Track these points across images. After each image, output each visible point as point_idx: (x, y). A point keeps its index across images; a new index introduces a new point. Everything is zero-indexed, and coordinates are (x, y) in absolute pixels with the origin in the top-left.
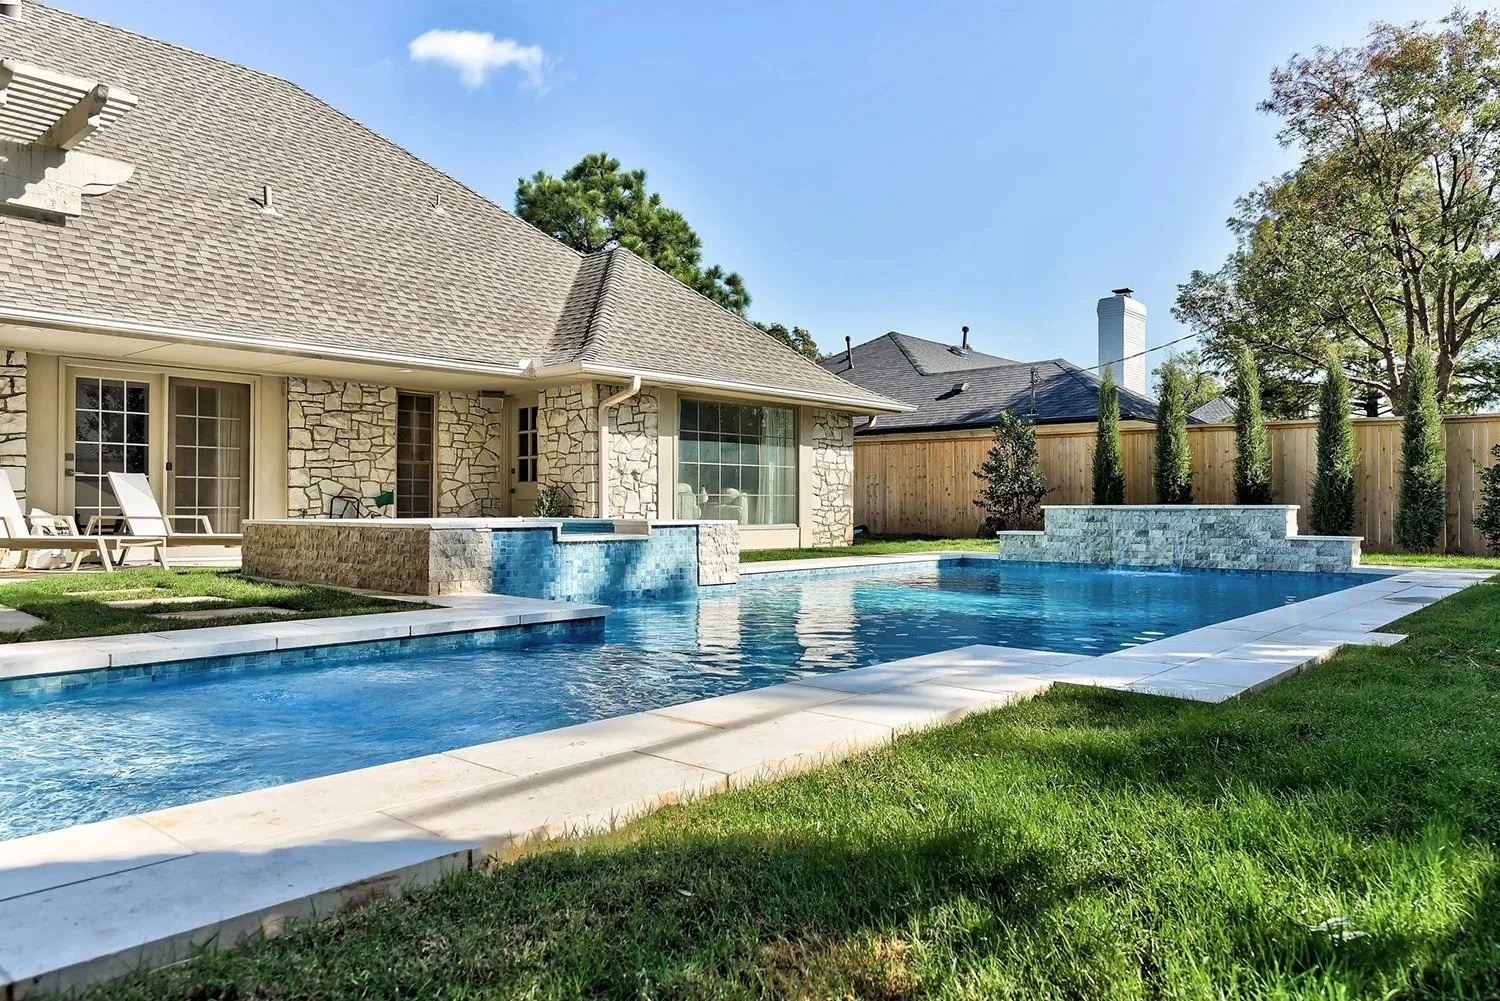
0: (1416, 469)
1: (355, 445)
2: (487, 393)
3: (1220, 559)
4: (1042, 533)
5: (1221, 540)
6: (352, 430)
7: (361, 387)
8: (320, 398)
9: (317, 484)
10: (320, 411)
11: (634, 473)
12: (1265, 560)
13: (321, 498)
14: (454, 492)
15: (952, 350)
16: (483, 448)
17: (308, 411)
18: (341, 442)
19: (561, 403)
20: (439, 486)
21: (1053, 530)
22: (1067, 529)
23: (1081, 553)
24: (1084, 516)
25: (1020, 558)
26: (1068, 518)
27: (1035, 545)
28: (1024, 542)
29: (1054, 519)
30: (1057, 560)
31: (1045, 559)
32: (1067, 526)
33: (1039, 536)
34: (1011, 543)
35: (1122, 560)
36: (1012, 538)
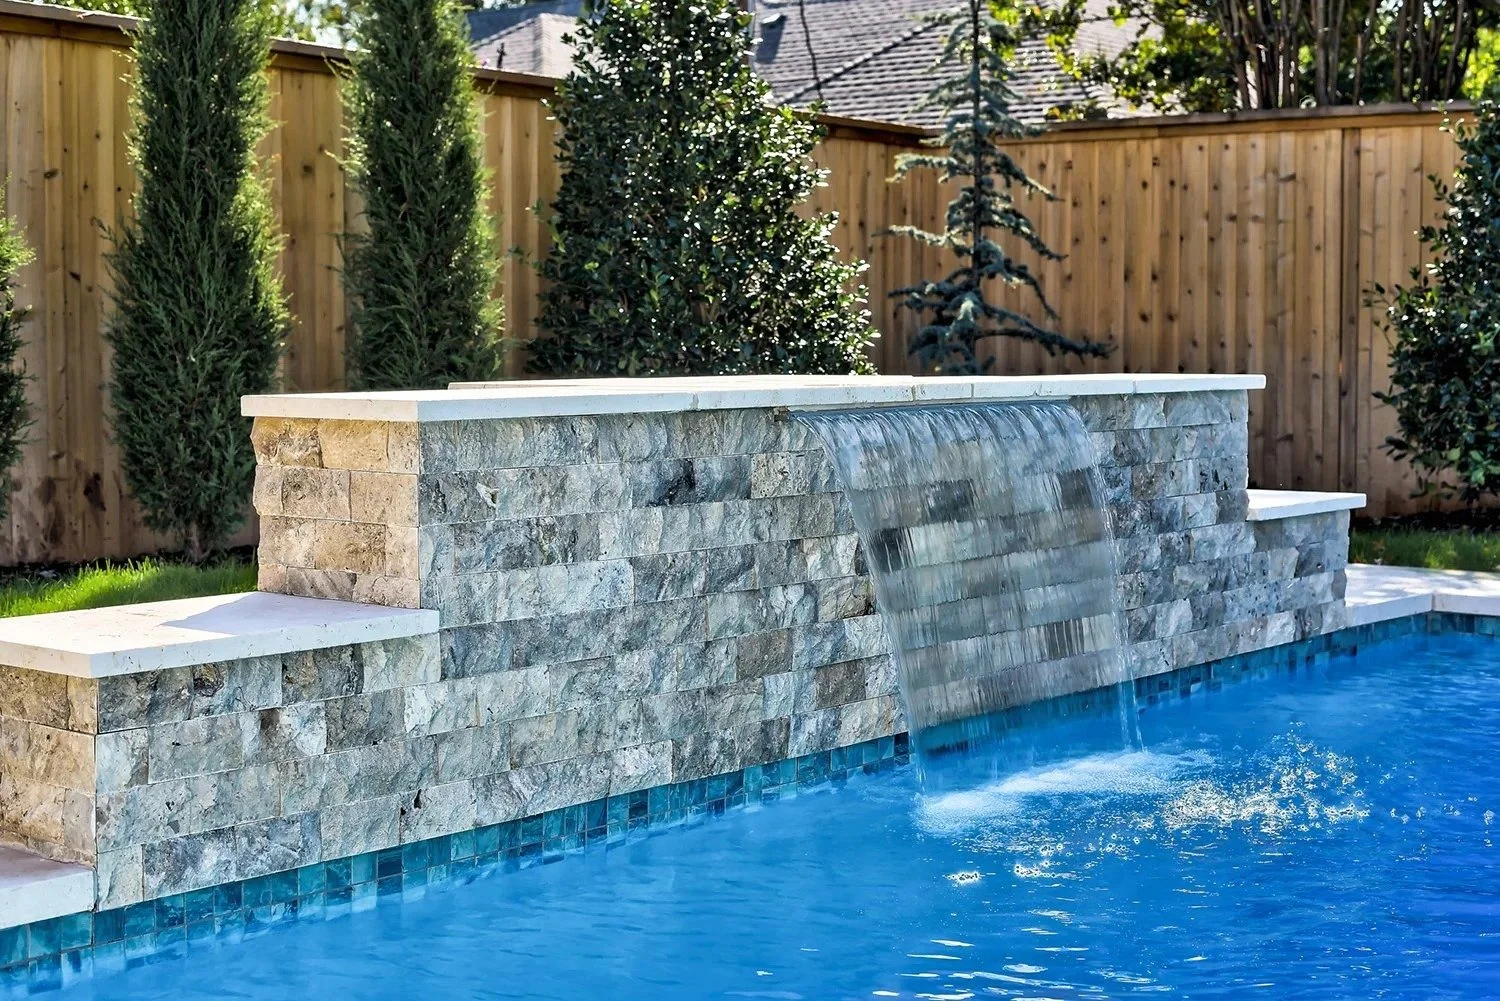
21: (475, 587)
22: (557, 571)
23: (624, 728)
24: (646, 467)
25: (261, 852)
26: (562, 487)
27: (361, 719)
28: (284, 718)
29: (479, 504)
30: (499, 811)
31: (429, 823)
32: (554, 545)
33: (385, 643)
34: (187, 739)
35: (810, 726)
36: (202, 702)
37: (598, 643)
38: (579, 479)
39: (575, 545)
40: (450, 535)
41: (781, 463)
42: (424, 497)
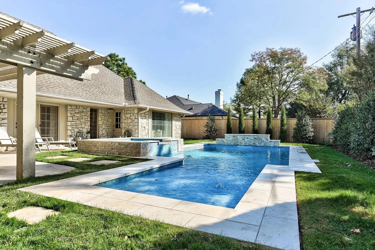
0: (283, 128)
1: (82, 120)
2: (110, 109)
3: (258, 145)
4: (224, 139)
5: (258, 141)
6: (81, 117)
7: (83, 107)
8: (74, 110)
9: (73, 129)
10: (74, 113)
11: (144, 127)
12: (265, 144)
13: (74, 133)
14: (102, 131)
15: (186, 99)
16: (108, 121)
17: (72, 113)
18: (79, 120)
19: (128, 112)
20: (99, 129)
24: (233, 136)
35: (240, 144)
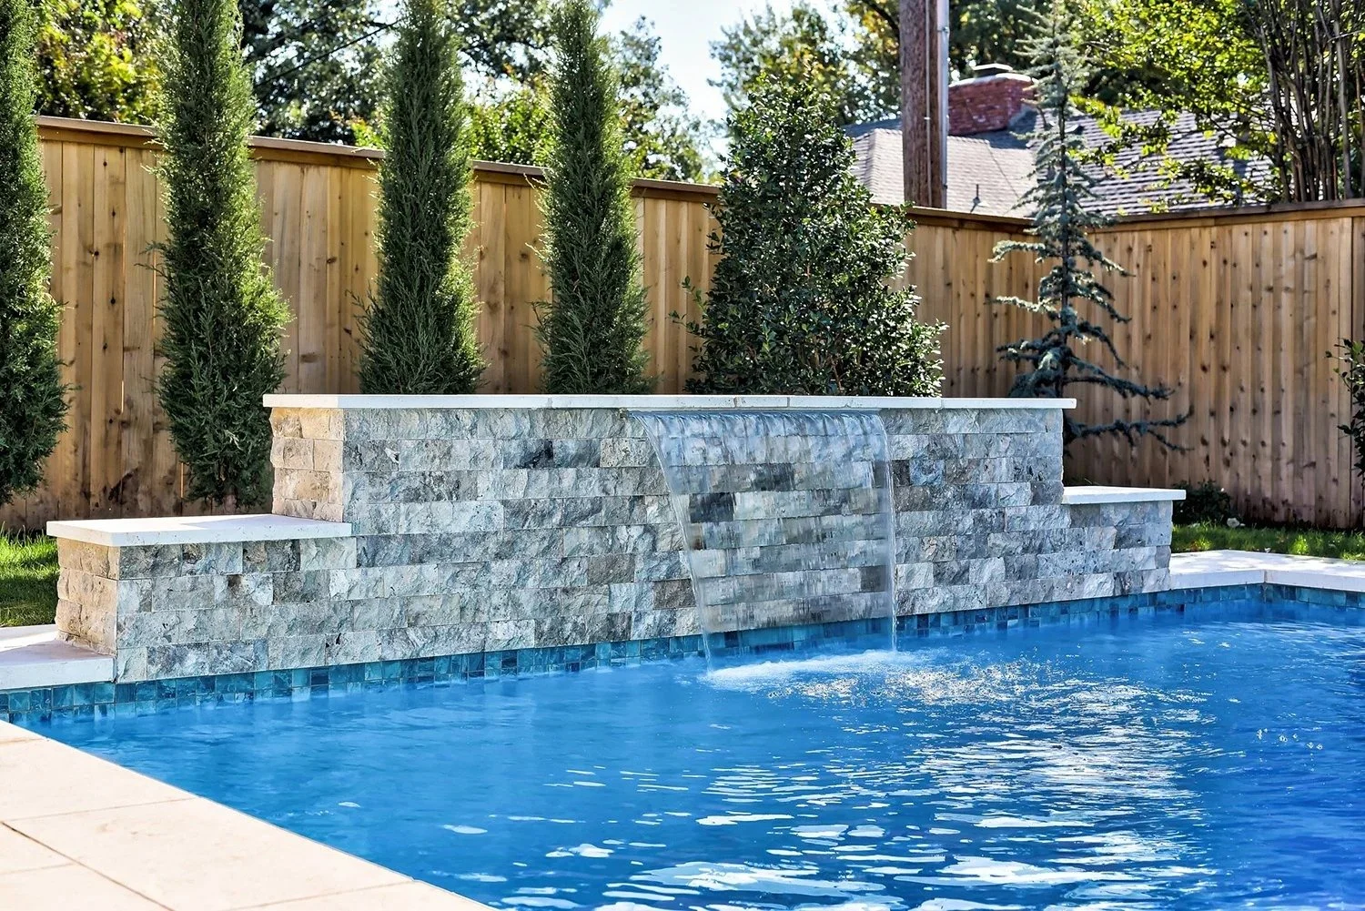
12: (1019, 574)
21: (383, 511)
22: (444, 505)
23: (497, 608)
24: (514, 443)
25: (226, 659)
26: (449, 453)
27: (298, 586)
28: (244, 581)
29: (386, 460)
30: (399, 652)
31: (347, 654)
32: (443, 488)
33: (316, 541)
34: (178, 588)
35: (649, 620)
36: (187, 566)
37: (476, 553)
38: (462, 449)
39: (457, 490)
40: (366, 479)
41: (625, 445)
42: (346, 455)
